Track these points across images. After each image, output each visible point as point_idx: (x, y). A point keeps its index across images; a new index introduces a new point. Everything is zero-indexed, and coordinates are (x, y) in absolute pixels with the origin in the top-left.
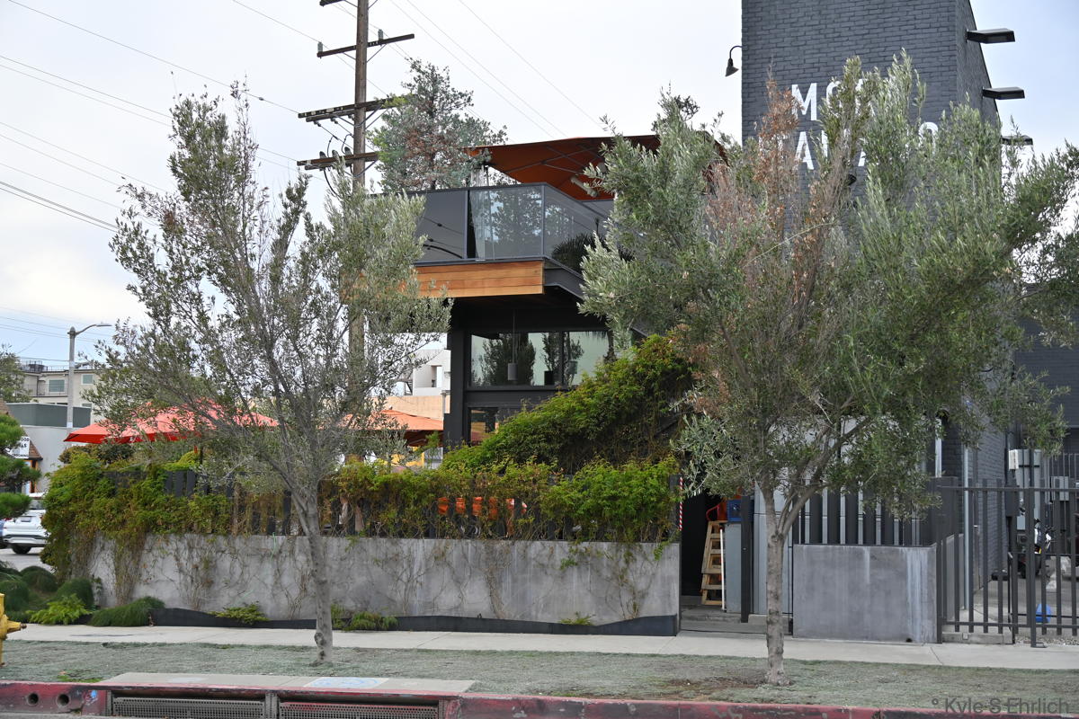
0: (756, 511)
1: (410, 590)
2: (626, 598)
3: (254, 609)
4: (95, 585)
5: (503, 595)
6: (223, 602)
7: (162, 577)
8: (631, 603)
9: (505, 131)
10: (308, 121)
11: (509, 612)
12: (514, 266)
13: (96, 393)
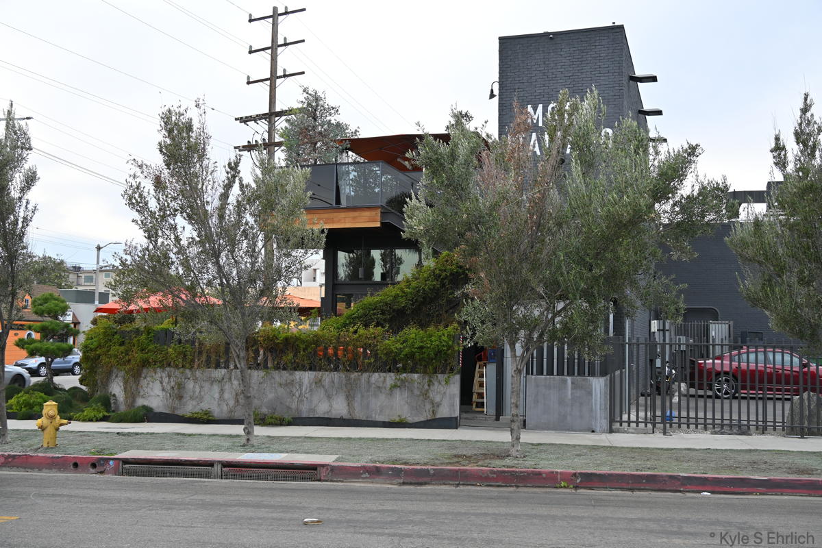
0: (505, 356)
1: (300, 401)
2: (428, 406)
3: (207, 413)
4: (112, 398)
5: (356, 405)
6: (189, 408)
7: (152, 394)
8: (431, 409)
9: (358, 130)
10: (241, 122)
11: (359, 415)
12: (363, 210)
13: (113, 283)
